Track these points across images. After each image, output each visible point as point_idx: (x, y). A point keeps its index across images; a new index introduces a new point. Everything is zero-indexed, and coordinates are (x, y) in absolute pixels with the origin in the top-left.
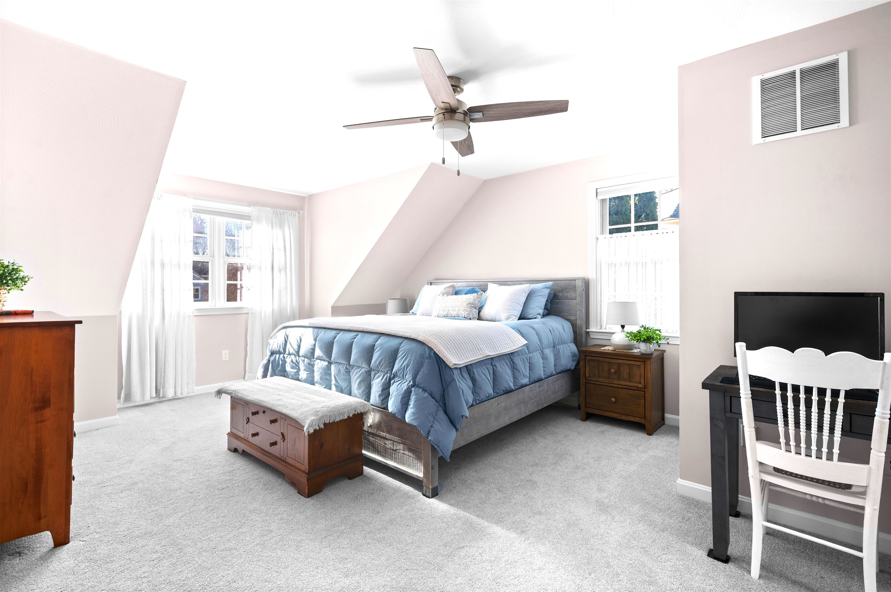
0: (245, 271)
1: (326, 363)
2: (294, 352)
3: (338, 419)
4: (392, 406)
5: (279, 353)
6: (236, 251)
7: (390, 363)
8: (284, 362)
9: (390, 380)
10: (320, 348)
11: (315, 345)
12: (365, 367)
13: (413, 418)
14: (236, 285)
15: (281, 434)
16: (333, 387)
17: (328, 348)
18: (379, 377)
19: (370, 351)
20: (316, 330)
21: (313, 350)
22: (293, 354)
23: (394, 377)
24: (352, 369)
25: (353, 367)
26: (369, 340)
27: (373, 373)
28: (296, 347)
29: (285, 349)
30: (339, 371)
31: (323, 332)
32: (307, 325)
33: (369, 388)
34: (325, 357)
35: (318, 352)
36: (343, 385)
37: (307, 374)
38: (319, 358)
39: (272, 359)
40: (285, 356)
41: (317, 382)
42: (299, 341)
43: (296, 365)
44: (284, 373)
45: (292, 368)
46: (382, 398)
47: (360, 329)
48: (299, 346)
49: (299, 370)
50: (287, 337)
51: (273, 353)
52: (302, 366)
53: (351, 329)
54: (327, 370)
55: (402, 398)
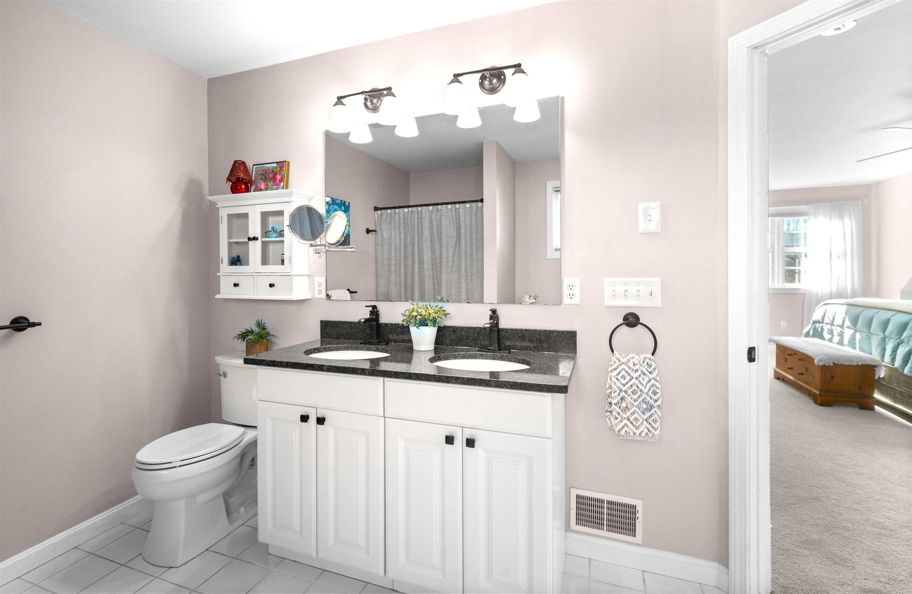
0: (803, 259)
1: (853, 331)
2: (830, 323)
3: (847, 364)
4: (897, 364)
5: (819, 322)
6: (795, 242)
7: (899, 332)
8: (822, 329)
9: (899, 344)
10: (849, 320)
11: (845, 318)
12: (881, 335)
13: (909, 370)
14: (794, 270)
15: (805, 368)
16: (858, 348)
17: (855, 321)
18: (891, 342)
19: (885, 324)
20: (849, 307)
21: (844, 321)
22: (829, 324)
23: (902, 343)
24: (872, 335)
25: (872, 334)
26: (887, 315)
27: (887, 339)
28: (831, 319)
29: (823, 319)
30: (862, 337)
31: (854, 308)
32: (843, 303)
33: (884, 350)
34: (852, 326)
35: (847, 323)
36: (866, 347)
37: (839, 339)
38: (848, 327)
39: (814, 326)
40: (824, 325)
41: (846, 345)
42: (834, 314)
43: (831, 332)
44: (821, 337)
45: (829, 333)
46: (891, 357)
47: (882, 307)
48: (834, 318)
49: (833, 335)
50: (826, 311)
51: (814, 322)
52: (835, 333)
53: (876, 306)
54: (853, 337)
55: (904, 357)
